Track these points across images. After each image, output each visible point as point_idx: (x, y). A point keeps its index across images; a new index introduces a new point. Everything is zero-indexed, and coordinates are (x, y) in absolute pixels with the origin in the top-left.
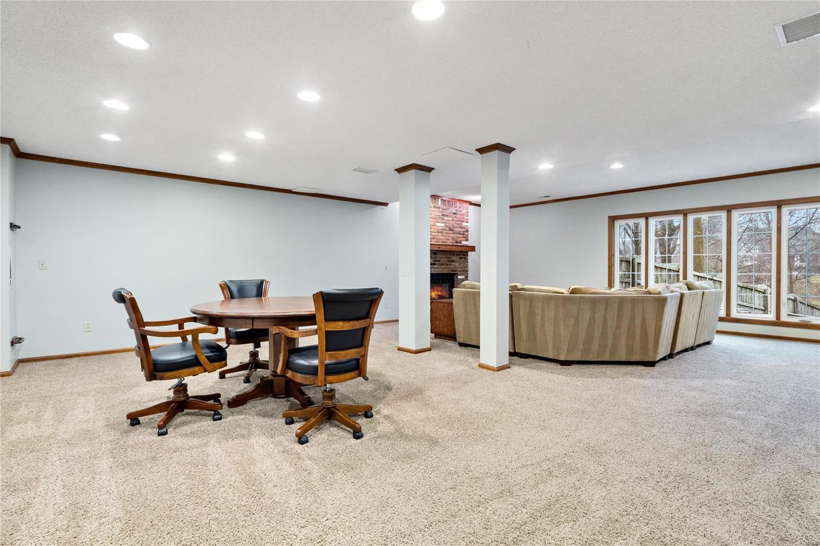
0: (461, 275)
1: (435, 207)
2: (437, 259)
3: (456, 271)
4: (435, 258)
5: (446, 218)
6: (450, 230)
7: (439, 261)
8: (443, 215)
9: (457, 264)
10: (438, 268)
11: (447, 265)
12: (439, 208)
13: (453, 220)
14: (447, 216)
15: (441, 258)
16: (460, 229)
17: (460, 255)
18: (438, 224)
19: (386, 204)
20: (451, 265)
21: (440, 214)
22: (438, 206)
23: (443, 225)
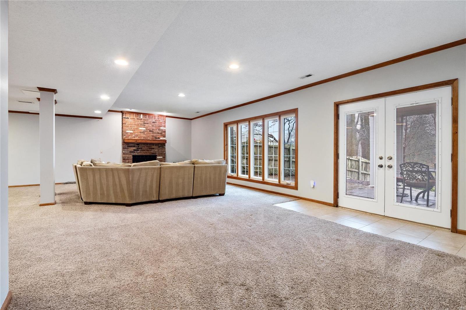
0: (159, 156)
1: (137, 119)
2: (139, 147)
3: (156, 154)
4: (138, 147)
5: (146, 125)
6: (150, 131)
7: (141, 148)
8: (144, 123)
9: (156, 150)
10: (140, 152)
11: (148, 150)
12: (141, 119)
13: (153, 126)
14: (148, 124)
15: (143, 147)
16: (158, 131)
17: (159, 145)
18: (140, 128)
19: (101, 118)
20: (151, 150)
21: (143, 123)
22: (140, 118)
23: (144, 129)
